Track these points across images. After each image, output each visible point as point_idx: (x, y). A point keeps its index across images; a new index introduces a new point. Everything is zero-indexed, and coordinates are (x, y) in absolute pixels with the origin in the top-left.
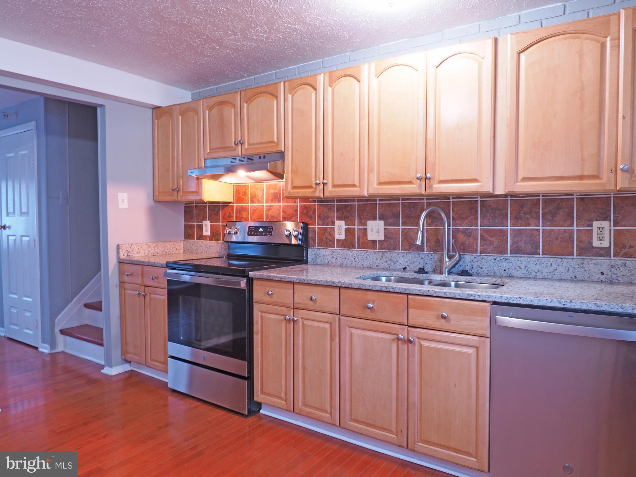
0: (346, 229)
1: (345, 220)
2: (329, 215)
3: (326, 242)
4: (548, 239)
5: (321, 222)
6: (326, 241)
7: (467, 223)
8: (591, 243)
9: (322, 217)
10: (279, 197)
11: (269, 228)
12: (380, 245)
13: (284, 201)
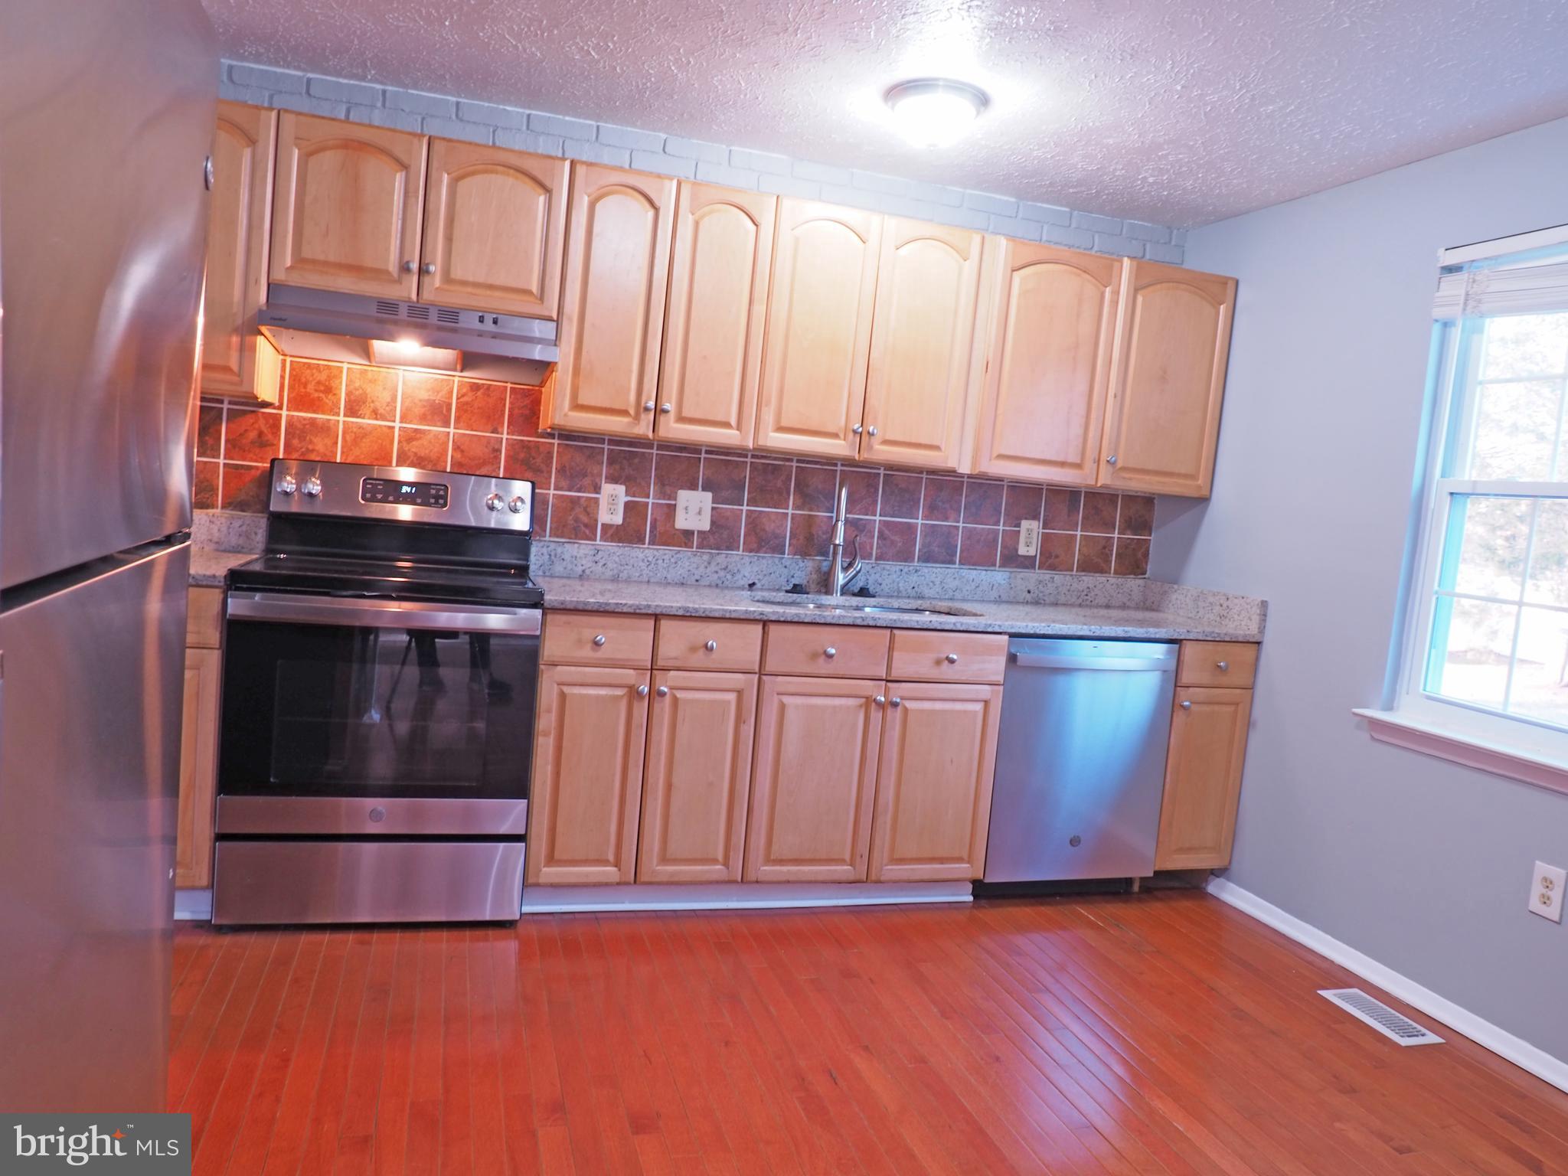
0: (627, 504)
1: (627, 484)
2: (588, 471)
3: (575, 529)
4: (968, 542)
5: (563, 484)
6: (575, 525)
7: (860, 510)
8: (1017, 550)
9: (568, 472)
10: (444, 411)
11: (432, 487)
12: (700, 540)
13: (462, 424)
